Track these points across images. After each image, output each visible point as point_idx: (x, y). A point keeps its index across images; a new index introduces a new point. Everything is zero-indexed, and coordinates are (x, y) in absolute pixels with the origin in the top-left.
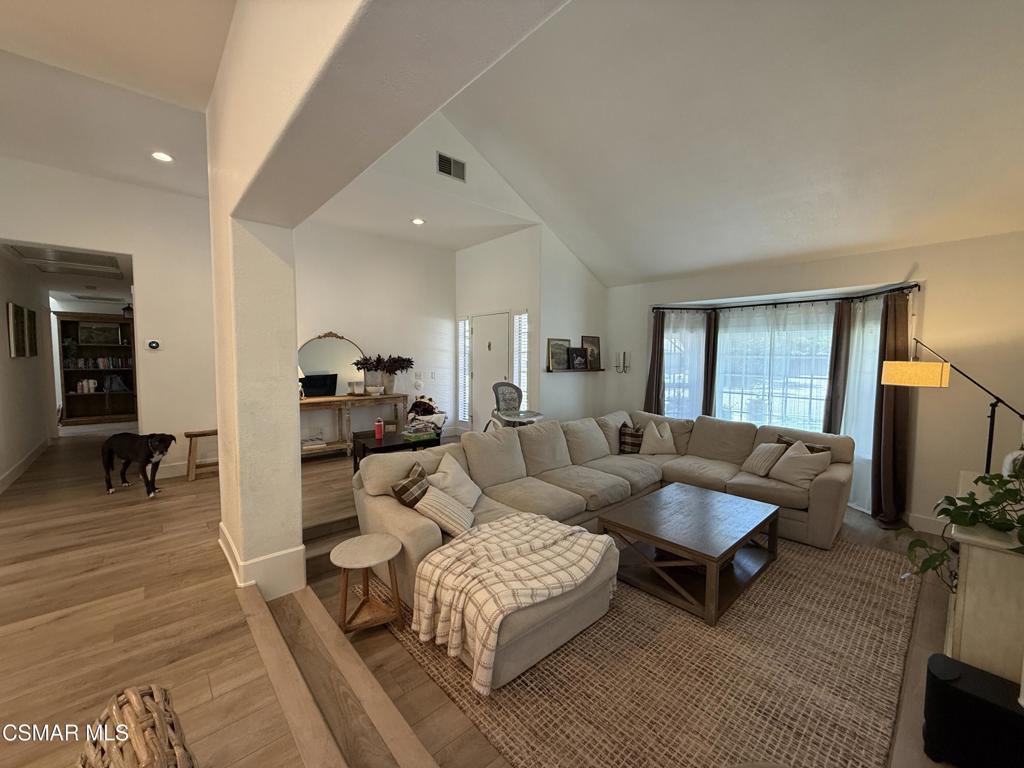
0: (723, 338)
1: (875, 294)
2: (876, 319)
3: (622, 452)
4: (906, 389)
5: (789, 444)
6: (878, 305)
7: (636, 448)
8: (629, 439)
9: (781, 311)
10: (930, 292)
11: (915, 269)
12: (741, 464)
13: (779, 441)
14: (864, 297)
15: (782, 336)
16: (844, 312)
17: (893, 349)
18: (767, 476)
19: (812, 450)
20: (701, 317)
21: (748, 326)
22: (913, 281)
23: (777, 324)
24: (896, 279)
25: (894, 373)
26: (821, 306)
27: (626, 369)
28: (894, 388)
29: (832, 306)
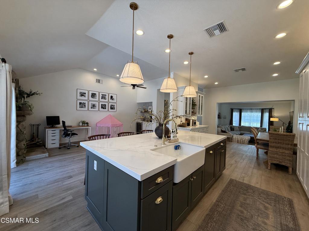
0: (243, 114)
1: (267, 109)
2: (267, 112)
3: (231, 131)
5: (258, 129)
8: (232, 129)
9: (252, 110)
10: (275, 109)
11: (273, 106)
12: (251, 132)
13: (256, 128)
14: (265, 109)
15: (252, 114)
16: (263, 111)
17: (270, 116)
19: (262, 129)
20: (239, 110)
21: (247, 112)
22: (273, 108)
23: (252, 112)
24: (270, 107)
25: (272, 119)
26: (259, 110)
27: (225, 118)
28: (271, 121)
29: (261, 110)
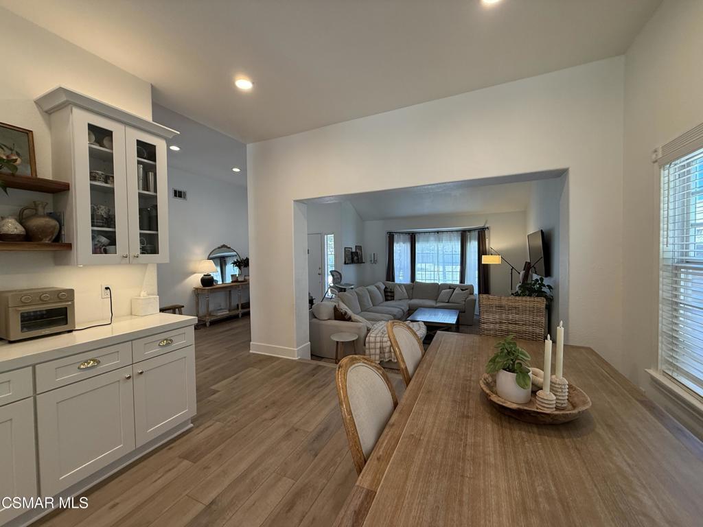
0: (418, 246)
1: (474, 230)
2: (475, 240)
3: (387, 300)
4: (487, 265)
5: (454, 289)
6: (476, 234)
7: (392, 298)
8: (389, 294)
9: (440, 235)
10: (492, 231)
11: (486, 222)
12: (436, 300)
13: (450, 288)
14: (470, 231)
15: (441, 245)
16: (464, 236)
17: (482, 251)
18: (448, 302)
19: (462, 290)
20: (408, 237)
21: (428, 241)
22: (486, 226)
23: (439, 240)
24: (481, 225)
25: (486, 260)
26: (455, 234)
27: (375, 262)
28: (484, 264)
29: (459, 234)
